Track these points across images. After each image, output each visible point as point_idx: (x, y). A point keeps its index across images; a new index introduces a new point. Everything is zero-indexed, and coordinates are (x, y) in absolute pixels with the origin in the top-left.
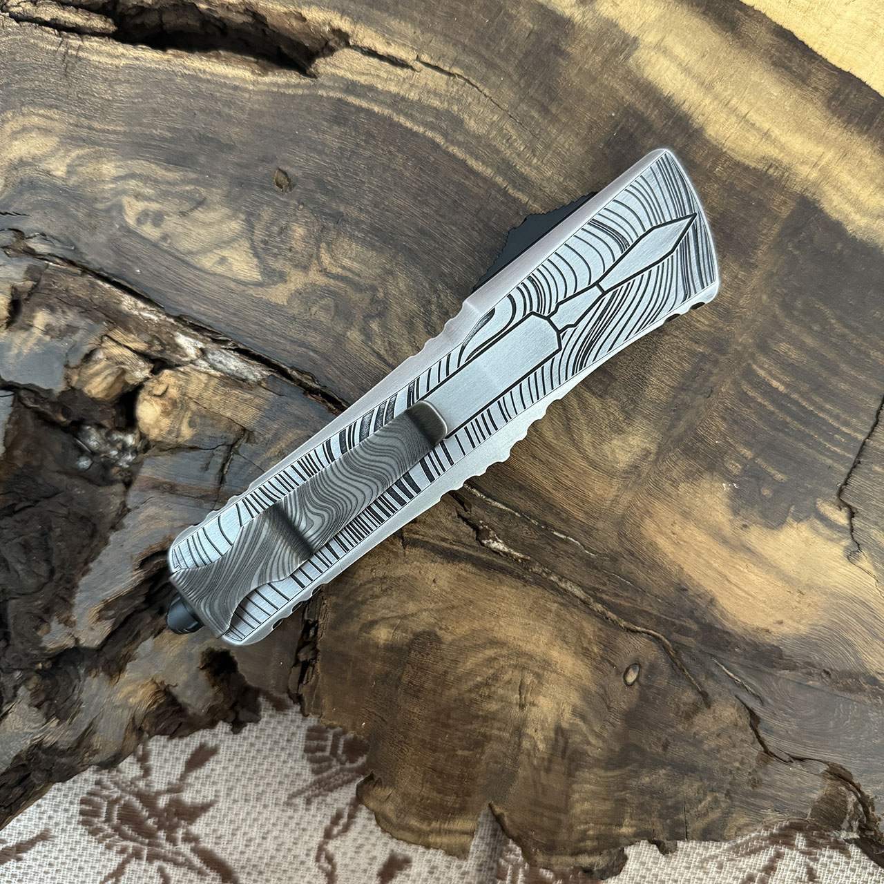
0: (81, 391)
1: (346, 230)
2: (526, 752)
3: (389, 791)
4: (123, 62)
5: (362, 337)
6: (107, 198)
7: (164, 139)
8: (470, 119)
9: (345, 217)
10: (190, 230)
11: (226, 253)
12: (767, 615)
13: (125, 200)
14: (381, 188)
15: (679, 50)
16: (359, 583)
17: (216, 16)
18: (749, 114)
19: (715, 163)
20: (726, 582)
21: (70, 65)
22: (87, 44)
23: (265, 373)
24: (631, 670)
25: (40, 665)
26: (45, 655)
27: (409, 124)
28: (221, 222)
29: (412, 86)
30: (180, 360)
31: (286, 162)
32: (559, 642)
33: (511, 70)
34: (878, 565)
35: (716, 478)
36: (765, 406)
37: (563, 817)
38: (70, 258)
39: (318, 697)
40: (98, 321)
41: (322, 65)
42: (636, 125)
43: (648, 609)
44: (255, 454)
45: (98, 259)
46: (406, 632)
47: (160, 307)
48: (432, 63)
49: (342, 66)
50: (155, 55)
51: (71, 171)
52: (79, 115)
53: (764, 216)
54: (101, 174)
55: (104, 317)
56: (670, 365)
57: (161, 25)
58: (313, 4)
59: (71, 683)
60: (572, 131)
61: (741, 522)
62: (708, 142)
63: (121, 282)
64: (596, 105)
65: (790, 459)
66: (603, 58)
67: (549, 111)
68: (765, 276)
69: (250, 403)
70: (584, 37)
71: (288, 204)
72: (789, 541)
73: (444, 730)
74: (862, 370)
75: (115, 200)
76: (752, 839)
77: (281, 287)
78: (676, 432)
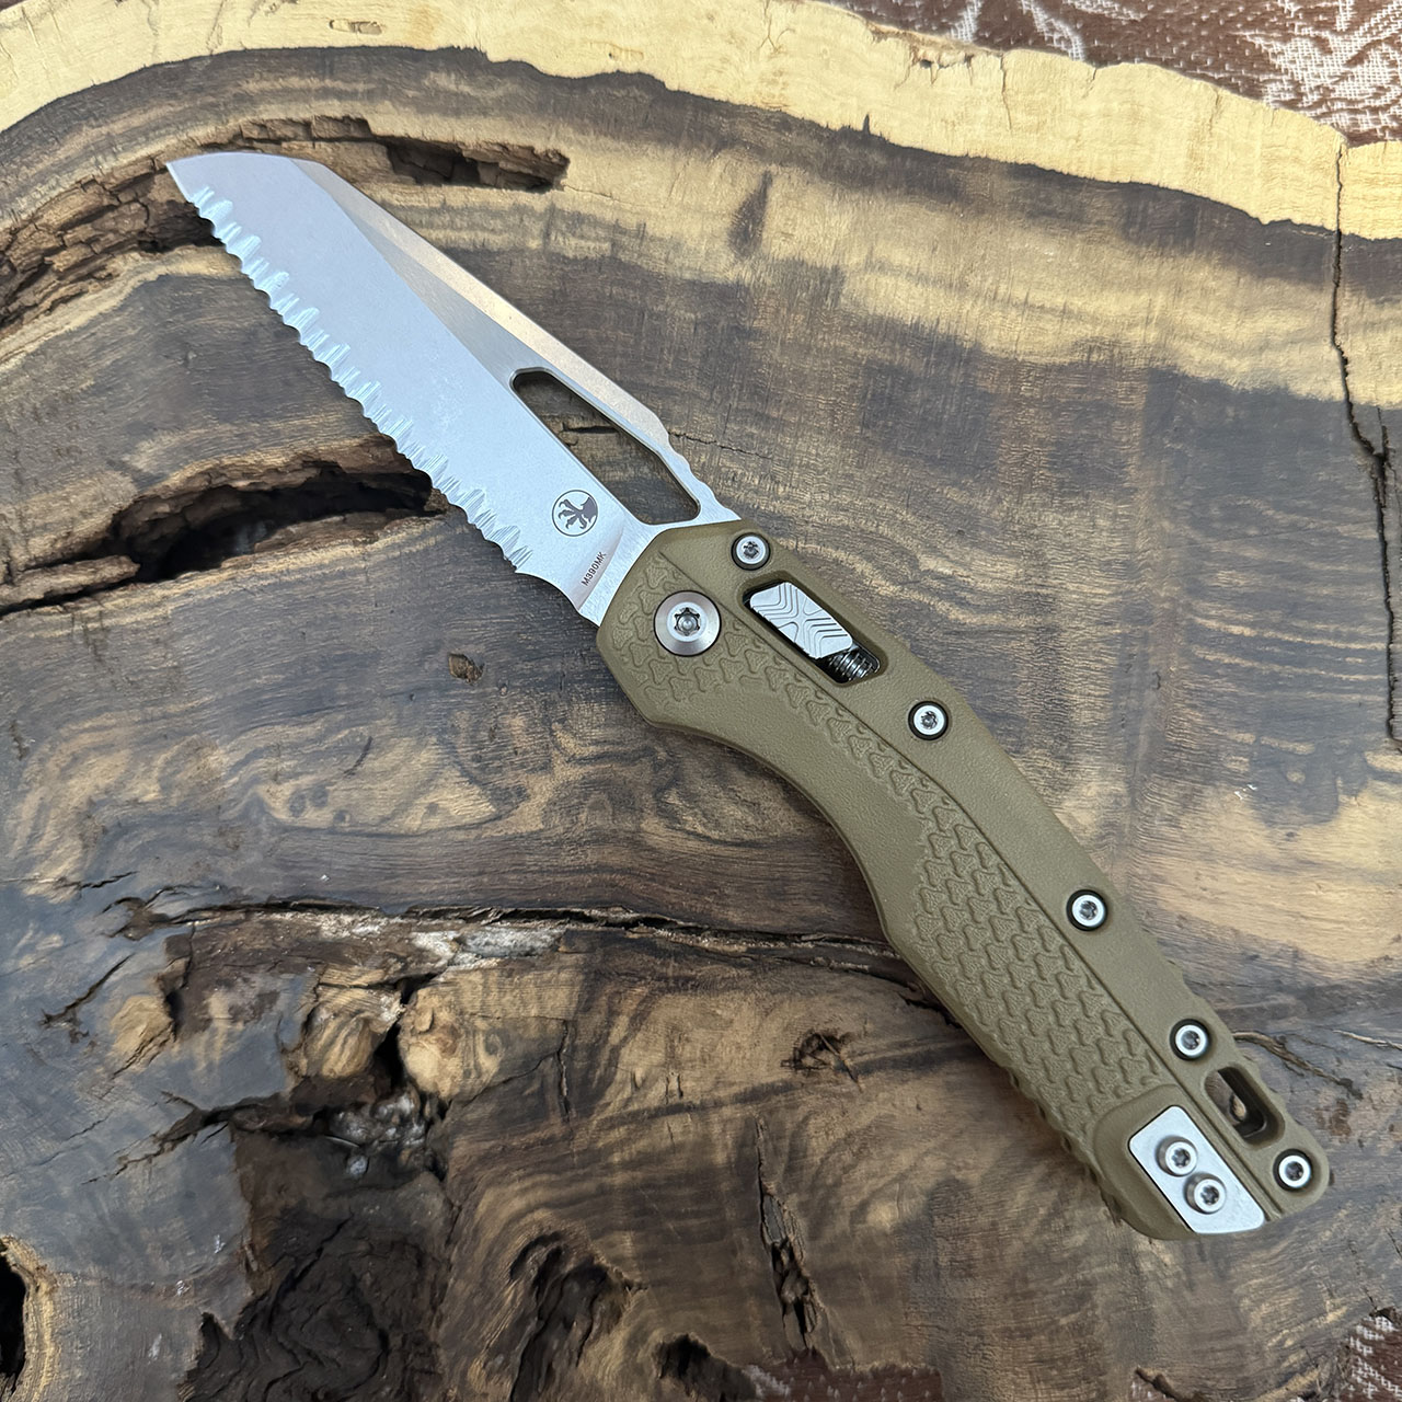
0: (318, 1075)
1: (576, 692)
2: (1150, 1277)
4: (170, 607)
5: (667, 821)
6: (233, 800)
7: (280, 686)
9: (568, 676)
10: (370, 789)
11: (431, 799)
12: (1376, 937)
13: (261, 790)
15: (899, 256)
16: (817, 1159)
17: (266, 488)
18: (1031, 296)
19: (1016, 382)
20: (1303, 921)
21: (98, 644)
22: (109, 605)
23: (555, 931)
28: (407, 760)
30: (432, 968)
31: (453, 640)
33: (693, 386)
35: (1222, 790)
36: (1237, 664)
37: (1240, 1340)
38: (220, 904)
39: (837, 1341)
40: (300, 969)
42: (889, 382)
43: (1219, 1005)
44: (593, 1051)
45: (258, 886)
46: (914, 1196)
47: (375, 909)
48: (586, 425)
50: (209, 578)
51: (166, 788)
52: (143, 706)
53: (1114, 418)
54: (211, 772)
55: (304, 960)
56: (1089, 669)
57: (187, 527)
60: (811, 428)
61: (1284, 832)
62: (995, 358)
63: (306, 901)
64: (825, 380)
65: (1305, 718)
66: (805, 313)
67: (768, 417)
68: (1153, 496)
69: (557, 981)
70: (768, 298)
71: (484, 695)
72: (1357, 827)
73: (1028, 1301)
74: (1338, 558)
75: (247, 797)
77: (525, 807)
78: (1140, 753)
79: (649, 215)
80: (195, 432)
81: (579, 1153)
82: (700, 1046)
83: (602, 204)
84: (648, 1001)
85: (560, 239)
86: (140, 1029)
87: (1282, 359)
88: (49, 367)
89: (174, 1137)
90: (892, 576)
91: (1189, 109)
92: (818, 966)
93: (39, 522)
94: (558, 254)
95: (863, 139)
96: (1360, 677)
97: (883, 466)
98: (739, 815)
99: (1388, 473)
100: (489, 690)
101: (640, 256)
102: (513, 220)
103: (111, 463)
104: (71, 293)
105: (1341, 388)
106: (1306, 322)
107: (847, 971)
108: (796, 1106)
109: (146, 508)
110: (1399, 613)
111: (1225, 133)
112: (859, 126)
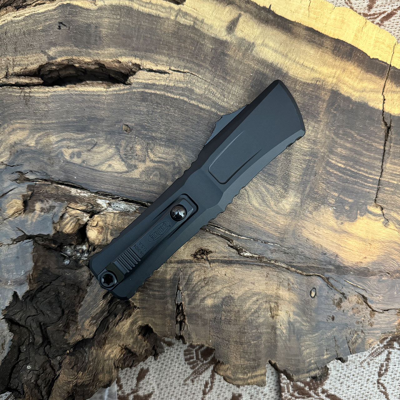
0: (62, 232)
1: (157, 142)
2: (279, 335)
3: (227, 366)
4: (49, 94)
6: (55, 151)
7: (74, 122)
8: (196, 89)
9: (155, 137)
10: (93, 156)
11: (110, 163)
12: (360, 256)
13: (63, 150)
14: (167, 123)
15: (271, 44)
16: (194, 283)
17: (83, 68)
18: (304, 63)
19: (295, 85)
20: (340, 247)
21: (27, 100)
22: (32, 90)
23: (137, 207)
24: (312, 291)
25: (68, 351)
26: (70, 346)
27: (172, 96)
28: (105, 150)
29: (170, 80)
30: (100, 210)
31: (127, 121)
32: (281, 287)
33: (207, 65)
34: (397, 226)
35: (326, 207)
36: (338, 174)
37: (300, 358)
38: (45, 179)
39: (189, 334)
40: (63, 202)
41: (132, 79)
42: (261, 77)
43: (313, 265)
45: (57, 176)
46: (219, 299)
47: (88, 190)
48: (176, 69)
49: (140, 78)
50: (62, 88)
51: (37, 143)
52: (35, 120)
53: (319, 101)
54: (50, 141)
55: (65, 199)
56: (297, 167)
57: (59, 76)
58: (123, 55)
59: (83, 356)
60: (237, 84)
61: (340, 222)
62: (291, 77)
63: (69, 183)
64: (244, 72)
65: (353, 193)
66: (242, 53)
67: (226, 79)
68: (325, 124)
70: (233, 47)
71: (131, 137)
72: (361, 225)
73: (244, 335)
74: (371, 152)
75: (59, 151)
76: (377, 349)
77: (136, 171)
78: (306, 192)
79: (206, 17)
80: (67, 48)
83: (194, 12)
85: (180, 18)
86: (14, 208)
87: (368, 95)
88: (31, 21)
89: (17, 240)
91: (358, 23)
92: (207, 231)
93: (18, 63)
94: (178, 22)
95: (268, 11)
96: (370, 185)
99: (390, 132)
100: (133, 136)
101: (201, 27)
102: (168, 10)
103: (42, 51)
104: (41, 3)
105: (382, 106)
106: (376, 87)
107: (214, 234)
108: (192, 267)
109: (49, 66)
110: (384, 170)
111: (366, 32)
112: (268, 7)
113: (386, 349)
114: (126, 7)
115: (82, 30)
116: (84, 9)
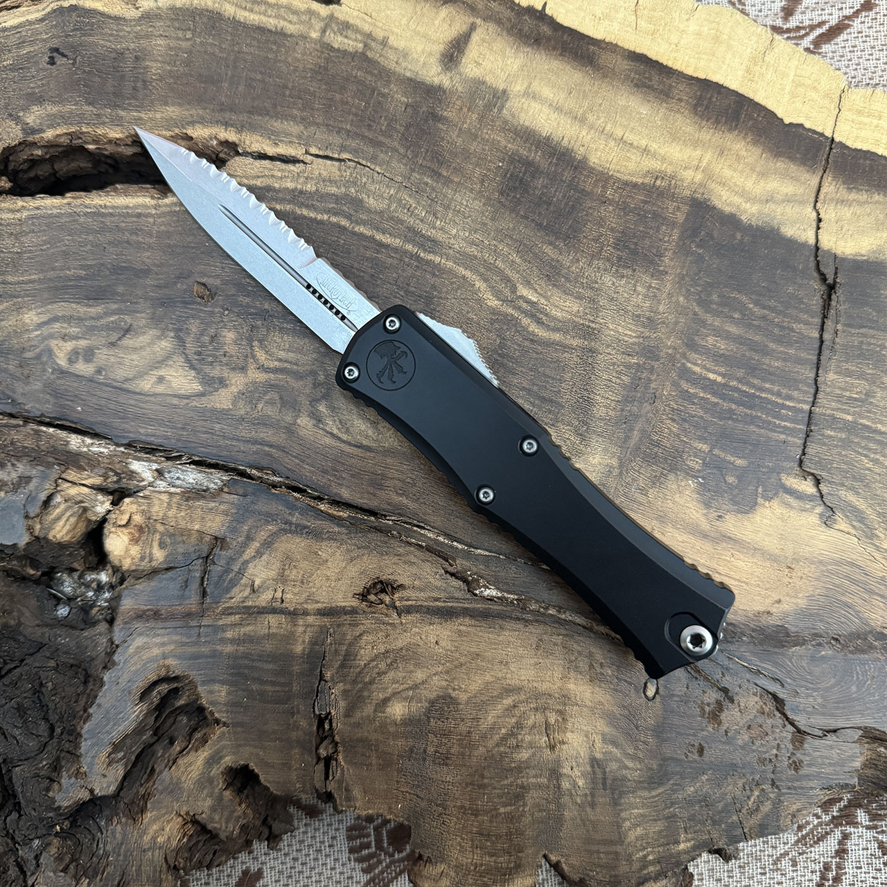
0: (45, 538)
1: (273, 324)
2: (567, 792)
3: (441, 867)
4: (25, 214)
5: (315, 422)
6: (33, 346)
7: (80, 278)
8: (369, 197)
9: (271, 313)
10: (123, 358)
11: (161, 372)
12: (766, 597)
13: (53, 343)
15: (547, 92)
16: (362, 663)
17: (106, 153)
18: (626, 135)
19: (604, 187)
23: (224, 478)
24: (649, 684)
26: (61, 815)
27: (312, 215)
28: (151, 344)
29: (307, 179)
30: (138, 486)
31: (204, 274)
32: (572, 674)
33: (396, 144)
34: (855, 523)
35: (681, 478)
36: (708, 399)
37: (619, 849)
38: (8, 412)
39: (347, 790)
40: (49, 466)
42: (523, 169)
44: (231, 560)
45: (37, 405)
46: (421, 702)
47: (109, 439)
48: (321, 153)
49: (236, 174)
50: (55, 201)
53: (662, 224)
54: (24, 324)
55: (54, 460)
56: (610, 381)
57: (54, 173)
58: (197, 122)
59: (93, 839)
60: (466, 187)
61: (716, 514)
62: (594, 169)
63: (64, 423)
64: (482, 159)
65: (745, 443)
66: (478, 114)
67: (440, 174)
68: (677, 279)
69: (216, 510)
70: (457, 99)
71: (212, 312)
72: (765, 521)
73: (481, 791)
74: (790, 344)
75: (42, 345)
76: (816, 827)
77: (223, 393)
78: (632, 443)
79: (393, 33)
80: (70, 107)
81: (205, 626)
82: (302, 572)
83: (364, 20)
84: (275, 536)
85: (332, 35)
87: (779, 210)
90: (497, 294)
91: (752, 42)
92: (393, 536)
94: (328, 44)
95: (540, 16)
96: (789, 425)
97: (507, 222)
98: (363, 427)
99: (833, 297)
101: (380, 56)
102: (303, 18)
103: (10, 115)
104: (12, 5)
105: (814, 237)
106: (801, 190)
107: (410, 544)
108: (356, 625)
109: (27, 149)
110: (822, 387)
111: (772, 62)
112: (539, 8)
113: (836, 826)
114: (207, 11)
115: (103, 64)
116: (109, 17)
